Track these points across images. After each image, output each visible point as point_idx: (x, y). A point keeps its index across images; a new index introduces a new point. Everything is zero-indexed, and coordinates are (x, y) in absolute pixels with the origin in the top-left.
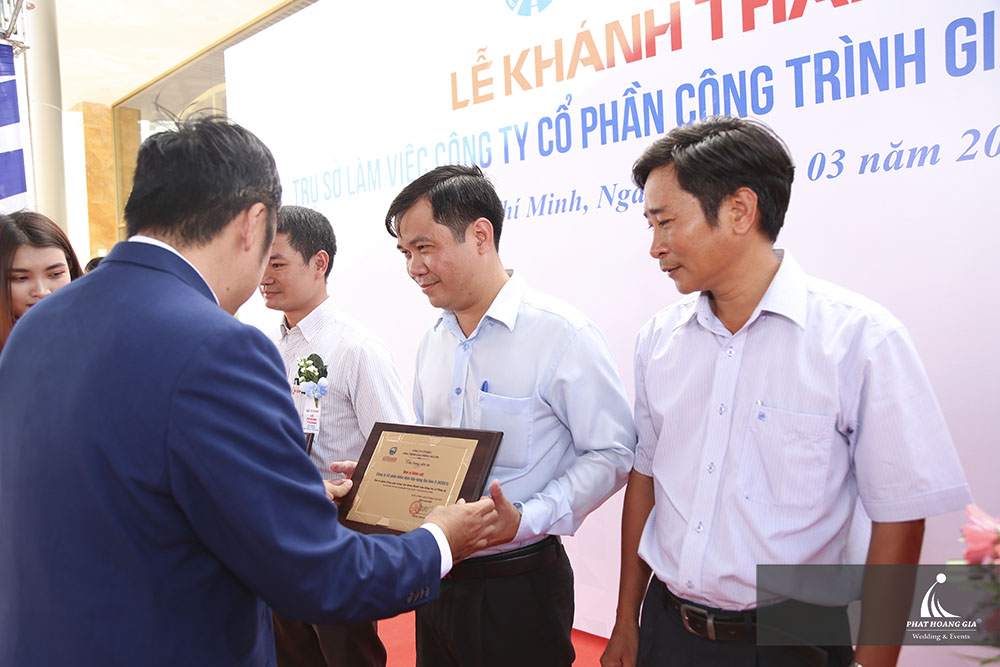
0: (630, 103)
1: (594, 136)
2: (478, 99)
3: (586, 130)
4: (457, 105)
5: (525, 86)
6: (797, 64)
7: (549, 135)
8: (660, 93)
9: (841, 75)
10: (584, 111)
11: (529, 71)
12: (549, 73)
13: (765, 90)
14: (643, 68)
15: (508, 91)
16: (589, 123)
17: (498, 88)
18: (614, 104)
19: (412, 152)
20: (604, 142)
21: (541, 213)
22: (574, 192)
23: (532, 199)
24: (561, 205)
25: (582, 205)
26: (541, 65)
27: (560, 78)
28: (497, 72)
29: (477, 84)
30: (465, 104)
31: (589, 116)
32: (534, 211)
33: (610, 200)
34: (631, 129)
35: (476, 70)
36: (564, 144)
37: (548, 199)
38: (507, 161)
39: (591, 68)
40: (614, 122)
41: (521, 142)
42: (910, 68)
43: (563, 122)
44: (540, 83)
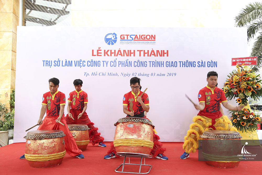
0: (127, 62)
1: (120, 65)
2: (98, 55)
3: (119, 64)
4: (93, 55)
5: (108, 55)
6: (150, 62)
7: (112, 64)
8: (131, 61)
9: (155, 64)
10: (119, 62)
11: (109, 53)
12: (113, 55)
13: (146, 64)
14: (129, 58)
15: (105, 55)
16: (120, 63)
17: (103, 54)
18: (124, 62)
19: (82, 61)
20: (122, 66)
21: (110, 75)
22: (116, 73)
23: (108, 73)
24: (114, 75)
25: (118, 75)
26: (111, 53)
27: (115, 55)
28: (103, 52)
29: (98, 53)
30: (95, 55)
31: (120, 62)
32: (109, 75)
33: (123, 75)
34: (127, 65)
35: (98, 51)
36: (115, 66)
37: (111, 73)
38: (104, 66)
39: (121, 56)
40: (124, 64)
41: (107, 64)
42: (162, 65)
43: (115, 62)
44: (111, 55)
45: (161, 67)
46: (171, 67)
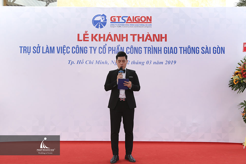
0: (118, 48)
1: (111, 52)
2: (84, 40)
3: (109, 51)
4: (79, 40)
5: (96, 40)
6: (145, 48)
7: (101, 50)
8: (123, 47)
9: (151, 50)
10: (109, 48)
11: (97, 38)
12: (102, 40)
13: (141, 50)
14: (120, 43)
15: (92, 40)
16: (110, 50)
17: (90, 39)
18: (115, 47)
19: (65, 47)
20: (113, 53)
21: (99, 64)
22: (106, 61)
23: (97, 61)
24: (103, 63)
25: (107, 63)
26: (100, 38)
27: (104, 41)
28: (90, 36)
29: (84, 38)
30: (81, 40)
31: (110, 48)
32: (97, 63)
33: (113, 63)
35: (84, 35)
36: (104, 52)
37: (100, 61)
38: (91, 53)
39: (111, 41)
40: (115, 50)
41: (95, 50)
42: (160, 52)
43: (104, 48)
44: (100, 40)
45: (159, 53)
46: (170, 53)
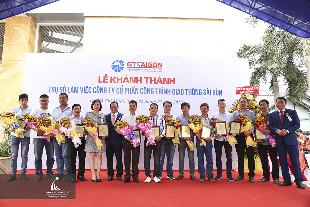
0: (133, 89)
1: (127, 92)
2: (104, 82)
3: (125, 91)
4: (99, 82)
6: (157, 89)
7: (119, 91)
8: (138, 88)
9: (162, 92)
10: (125, 88)
11: (116, 80)
12: (119, 81)
13: (153, 91)
14: (135, 85)
15: (111, 82)
16: (126, 90)
17: (109, 81)
18: (131, 88)
19: (88, 88)
20: (128, 93)
24: (120, 101)
26: (118, 80)
27: (121, 82)
28: (109, 79)
29: (104, 80)
30: (102, 82)
31: (126, 89)
34: (133, 92)
35: (104, 77)
36: (121, 92)
37: (117, 100)
38: (110, 93)
39: (127, 82)
40: (130, 91)
41: (113, 91)
42: (169, 93)
43: (121, 89)
44: (117, 82)
45: (168, 94)
46: (178, 94)
